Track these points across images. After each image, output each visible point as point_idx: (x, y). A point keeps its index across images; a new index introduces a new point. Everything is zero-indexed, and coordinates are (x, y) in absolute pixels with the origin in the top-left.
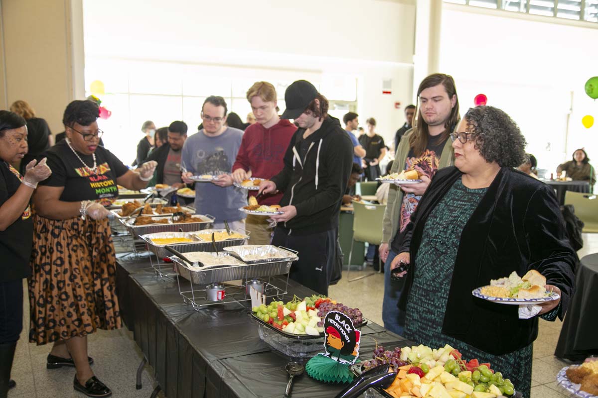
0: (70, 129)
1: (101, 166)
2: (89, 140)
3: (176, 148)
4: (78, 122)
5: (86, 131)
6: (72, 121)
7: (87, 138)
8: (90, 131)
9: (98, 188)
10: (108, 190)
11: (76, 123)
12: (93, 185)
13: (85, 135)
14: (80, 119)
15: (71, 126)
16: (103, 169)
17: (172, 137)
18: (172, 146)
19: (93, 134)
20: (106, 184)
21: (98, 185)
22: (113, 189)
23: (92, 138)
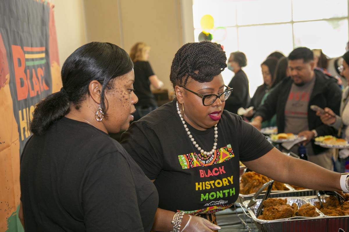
0: (181, 88)
1: (222, 149)
2: (211, 105)
3: (300, 81)
4: (193, 77)
5: (205, 91)
6: (184, 75)
7: (207, 101)
8: (212, 90)
9: (205, 192)
10: (220, 195)
11: (190, 79)
12: (198, 186)
13: (205, 97)
14: (197, 72)
15: (183, 84)
16: (225, 155)
17: (294, 66)
18: (295, 79)
19: (216, 93)
20: (219, 183)
21: (208, 185)
22: (229, 193)
23: (214, 101)
